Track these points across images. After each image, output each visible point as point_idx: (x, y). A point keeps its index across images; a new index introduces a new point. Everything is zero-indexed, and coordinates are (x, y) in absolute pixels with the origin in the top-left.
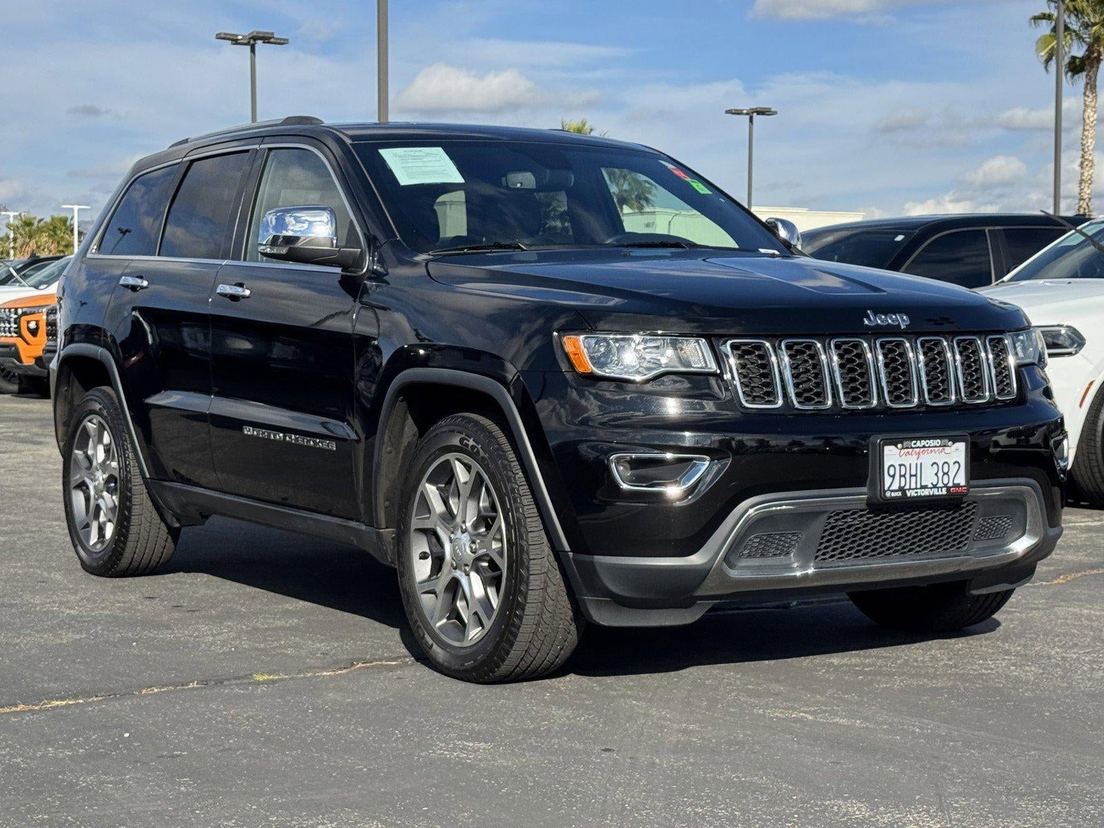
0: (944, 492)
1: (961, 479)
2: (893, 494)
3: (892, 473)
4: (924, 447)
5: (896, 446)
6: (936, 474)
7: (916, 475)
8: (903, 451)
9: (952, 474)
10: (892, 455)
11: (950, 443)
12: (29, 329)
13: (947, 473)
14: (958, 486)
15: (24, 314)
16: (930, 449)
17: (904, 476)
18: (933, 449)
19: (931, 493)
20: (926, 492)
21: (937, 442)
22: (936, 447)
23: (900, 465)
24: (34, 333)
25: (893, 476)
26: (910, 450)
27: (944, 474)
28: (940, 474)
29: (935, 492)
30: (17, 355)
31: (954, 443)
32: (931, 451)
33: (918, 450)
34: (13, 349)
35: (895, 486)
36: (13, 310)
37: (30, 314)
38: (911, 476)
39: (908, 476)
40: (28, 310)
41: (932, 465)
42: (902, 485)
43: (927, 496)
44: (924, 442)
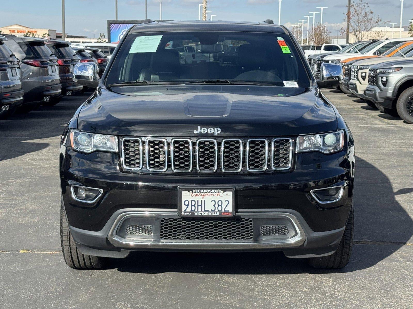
0: (218, 214)
1: (230, 208)
2: (188, 214)
3: (187, 203)
4: (206, 192)
5: (189, 192)
6: (214, 206)
7: (201, 206)
8: (193, 194)
9: (224, 206)
10: (186, 196)
11: (222, 192)
12: (362, 76)
13: (221, 206)
14: (228, 212)
15: (361, 69)
16: (210, 194)
17: (194, 205)
18: (212, 194)
19: (210, 214)
20: (207, 214)
21: (214, 191)
22: (213, 193)
23: (192, 201)
24: (364, 78)
25: (188, 205)
26: (198, 194)
27: (219, 206)
28: (217, 206)
29: (213, 214)
30: (356, 89)
31: (224, 191)
32: (211, 195)
33: (203, 194)
34: (354, 86)
35: (189, 210)
36: (356, 67)
37: (363, 69)
38: (198, 206)
39: (196, 205)
40: (363, 67)
41: (211, 201)
42: (193, 209)
43: (207, 215)
44: (205, 191)
